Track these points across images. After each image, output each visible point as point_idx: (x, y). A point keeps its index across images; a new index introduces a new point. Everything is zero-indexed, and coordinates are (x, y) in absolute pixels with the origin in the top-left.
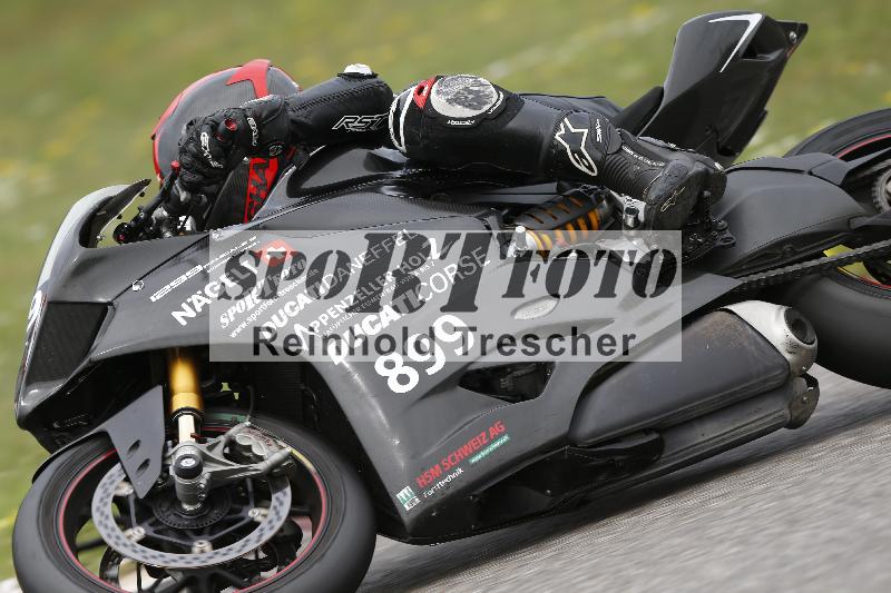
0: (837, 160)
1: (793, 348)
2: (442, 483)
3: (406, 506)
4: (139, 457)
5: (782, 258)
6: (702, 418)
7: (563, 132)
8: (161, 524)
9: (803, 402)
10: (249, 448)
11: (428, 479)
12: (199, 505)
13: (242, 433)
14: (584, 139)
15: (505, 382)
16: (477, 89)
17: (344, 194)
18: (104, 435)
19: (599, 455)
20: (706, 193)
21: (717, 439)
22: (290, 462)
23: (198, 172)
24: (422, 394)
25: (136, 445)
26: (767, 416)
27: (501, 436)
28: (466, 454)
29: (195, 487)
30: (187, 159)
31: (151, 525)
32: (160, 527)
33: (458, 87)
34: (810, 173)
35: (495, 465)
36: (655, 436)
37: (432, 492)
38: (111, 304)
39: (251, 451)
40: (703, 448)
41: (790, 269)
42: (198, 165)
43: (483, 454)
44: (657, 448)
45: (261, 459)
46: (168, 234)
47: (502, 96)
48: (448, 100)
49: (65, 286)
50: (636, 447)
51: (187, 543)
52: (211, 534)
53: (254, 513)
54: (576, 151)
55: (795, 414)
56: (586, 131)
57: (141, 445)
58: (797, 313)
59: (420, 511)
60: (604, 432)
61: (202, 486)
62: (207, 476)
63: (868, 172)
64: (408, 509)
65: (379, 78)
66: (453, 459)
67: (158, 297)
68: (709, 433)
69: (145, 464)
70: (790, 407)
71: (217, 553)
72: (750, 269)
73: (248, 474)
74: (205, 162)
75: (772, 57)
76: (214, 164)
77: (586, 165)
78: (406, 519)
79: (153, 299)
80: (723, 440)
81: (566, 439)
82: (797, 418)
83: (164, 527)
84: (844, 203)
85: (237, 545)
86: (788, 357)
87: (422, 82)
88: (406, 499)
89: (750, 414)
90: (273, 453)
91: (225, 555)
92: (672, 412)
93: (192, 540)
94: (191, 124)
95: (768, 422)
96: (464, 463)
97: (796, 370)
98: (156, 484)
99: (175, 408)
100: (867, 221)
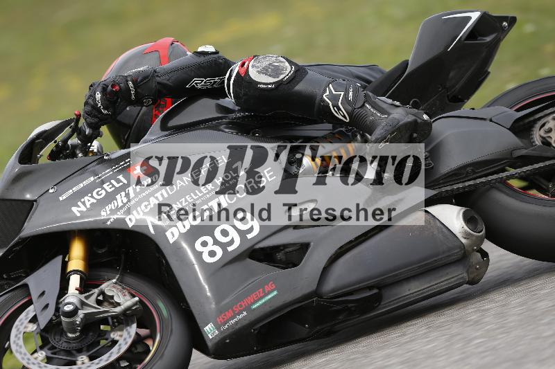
0: (512, 111)
1: (467, 236)
2: (233, 322)
3: (210, 336)
4: (44, 301)
5: (466, 176)
6: (408, 279)
7: (328, 93)
8: (56, 348)
9: (477, 269)
10: (112, 297)
11: (224, 319)
12: (78, 334)
13: (109, 287)
14: (341, 98)
15: (280, 256)
16: (276, 64)
17: (195, 130)
18: (26, 286)
19: (338, 303)
20: (415, 135)
21: (418, 293)
22: (138, 306)
23: (95, 116)
24: (224, 263)
25: (43, 293)
26: (453, 278)
27: (272, 291)
28: (250, 303)
29: (73, 323)
30: (89, 108)
31: (49, 349)
32: (55, 351)
33: (265, 63)
34: (491, 120)
35: (268, 309)
36: (375, 291)
37: (226, 327)
38: (36, 201)
39: (113, 299)
40: (410, 298)
41: (478, 181)
42: (95, 112)
43: (260, 302)
44: (377, 299)
45: (119, 304)
46: (80, 155)
47: (293, 69)
48: (258, 71)
49: (7, 189)
50: (363, 298)
51: (74, 359)
52: (88, 351)
53: (114, 335)
54: (336, 106)
55: (472, 276)
56: (342, 93)
57: (46, 293)
58: (473, 212)
59: (218, 339)
60: (341, 289)
61: (78, 322)
62: (81, 316)
63: (532, 119)
64: (211, 337)
65: (220, 54)
66: (241, 306)
67: (64, 198)
68: (413, 289)
69: (47, 306)
70: (467, 272)
71: (92, 363)
72: (443, 183)
73: (110, 314)
74: (98, 110)
75: (488, 39)
76: (106, 112)
77: (342, 114)
78: (210, 344)
79: (61, 199)
80: (422, 293)
81: (316, 293)
82: (473, 279)
83: (57, 350)
84: (511, 139)
85: (105, 357)
86: (464, 241)
87: (244, 59)
88: (210, 331)
89: (442, 277)
90: (126, 301)
91: (98, 364)
92: (386, 276)
93: (76, 357)
94: (91, 86)
95: (453, 281)
96: (248, 309)
97: (470, 249)
98: (51, 320)
99: (69, 270)
100: (524, 152)
